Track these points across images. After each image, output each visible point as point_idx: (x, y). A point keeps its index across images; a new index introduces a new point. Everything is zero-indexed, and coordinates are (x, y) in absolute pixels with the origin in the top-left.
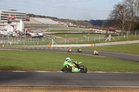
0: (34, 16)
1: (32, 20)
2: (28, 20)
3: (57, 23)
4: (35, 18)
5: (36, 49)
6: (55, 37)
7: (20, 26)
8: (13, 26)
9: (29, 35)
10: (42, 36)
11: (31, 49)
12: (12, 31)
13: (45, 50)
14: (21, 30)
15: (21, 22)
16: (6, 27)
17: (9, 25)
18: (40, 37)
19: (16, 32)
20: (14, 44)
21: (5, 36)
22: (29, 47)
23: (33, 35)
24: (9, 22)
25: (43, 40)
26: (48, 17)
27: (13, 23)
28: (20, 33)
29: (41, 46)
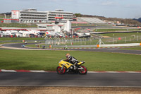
0: (81, 16)
1: (79, 20)
2: (75, 20)
3: (104, 22)
4: (82, 18)
5: (83, 49)
6: (102, 36)
7: (67, 26)
8: (60, 26)
9: (76, 35)
10: (89, 36)
11: (78, 49)
12: (59, 31)
13: (92, 50)
14: (68, 31)
15: (68, 22)
16: (53, 28)
17: (57, 26)
18: (87, 37)
19: (63, 32)
20: (61, 45)
21: (53, 37)
22: (77, 47)
23: (80, 35)
24: (57, 23)
25: (91, 40)
26: (95, 16)
27: (60, 24)
28: (67, 33)
29: (88, 46)
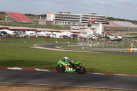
0: (114, 19)
1: (112, 24)
2: (108, 23)
4: (115, 22)
5: (114, 52)
6: (134, 40)
7: (100, 29)
8: (93, 29)
9: (108, 38)
10: (121, 40)
11: (110, 52)
12: (92, 33)
13: (123, 53)
14: (100, 33)
15: (101, 25)
16: (86, 30)
17: (89, 28)
18: (119, 40)
19: (95, 35)
20: (93, 47)
21: (85, 39)
22: (108, 50)
23: (112, 38)
24: (89, 26)
25: (122, 43)
26: (127, 21)
27: (93, 27)
28: (99, 36)
29: (120, 49)
